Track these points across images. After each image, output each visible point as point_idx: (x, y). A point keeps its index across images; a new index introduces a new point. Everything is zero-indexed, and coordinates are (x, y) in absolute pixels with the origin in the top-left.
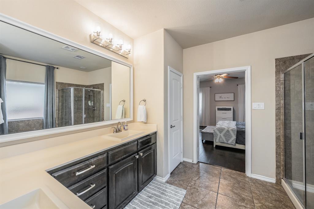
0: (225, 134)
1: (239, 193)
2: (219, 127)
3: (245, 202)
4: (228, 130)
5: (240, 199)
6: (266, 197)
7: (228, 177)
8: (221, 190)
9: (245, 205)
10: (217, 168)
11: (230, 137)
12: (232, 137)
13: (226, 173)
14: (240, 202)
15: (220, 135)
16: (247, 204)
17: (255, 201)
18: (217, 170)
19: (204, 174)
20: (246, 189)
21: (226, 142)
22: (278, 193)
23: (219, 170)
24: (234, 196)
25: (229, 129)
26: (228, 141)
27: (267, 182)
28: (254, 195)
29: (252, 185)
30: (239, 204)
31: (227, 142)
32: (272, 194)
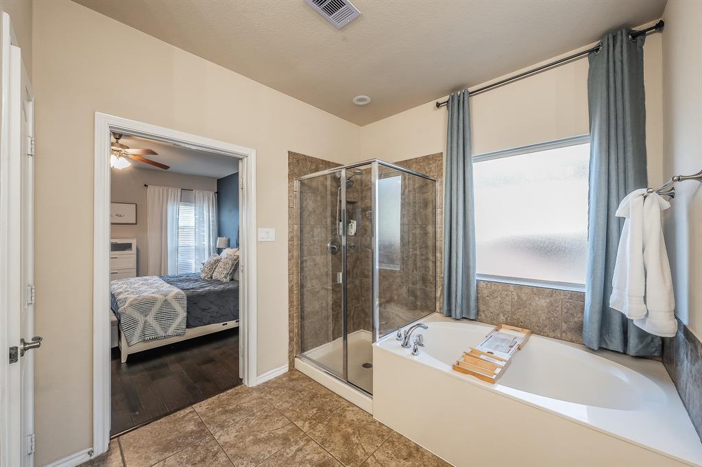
0: (160, 312)
1: (269, 433)
2: (135, 300)
3: (292, 440)
4: (166, 300)
5: (282, 444)
6: (300, 402)
7: (224, 417)
8: (240, 461)
9: (297, 447)
10: (184, 416)
11: (172, 316)
12: (177, 315)
13: (213, 410)
14: (288, 451)
15: (146, 322)
16: (296, 442)
17: (299, 424)
18: (190, 421)
19: (164, 460)
20: (271, 414)
21: (161, 333)
22: (304, 385)
23: (191, 415)
24: (269, 449)
25: (169, 297)
26: (165, 329)
27: (279, 378)
28: (288, 414)
29: (270, 399)
30: (290, 455)
31: (166, 332)
32: (300, 392)
